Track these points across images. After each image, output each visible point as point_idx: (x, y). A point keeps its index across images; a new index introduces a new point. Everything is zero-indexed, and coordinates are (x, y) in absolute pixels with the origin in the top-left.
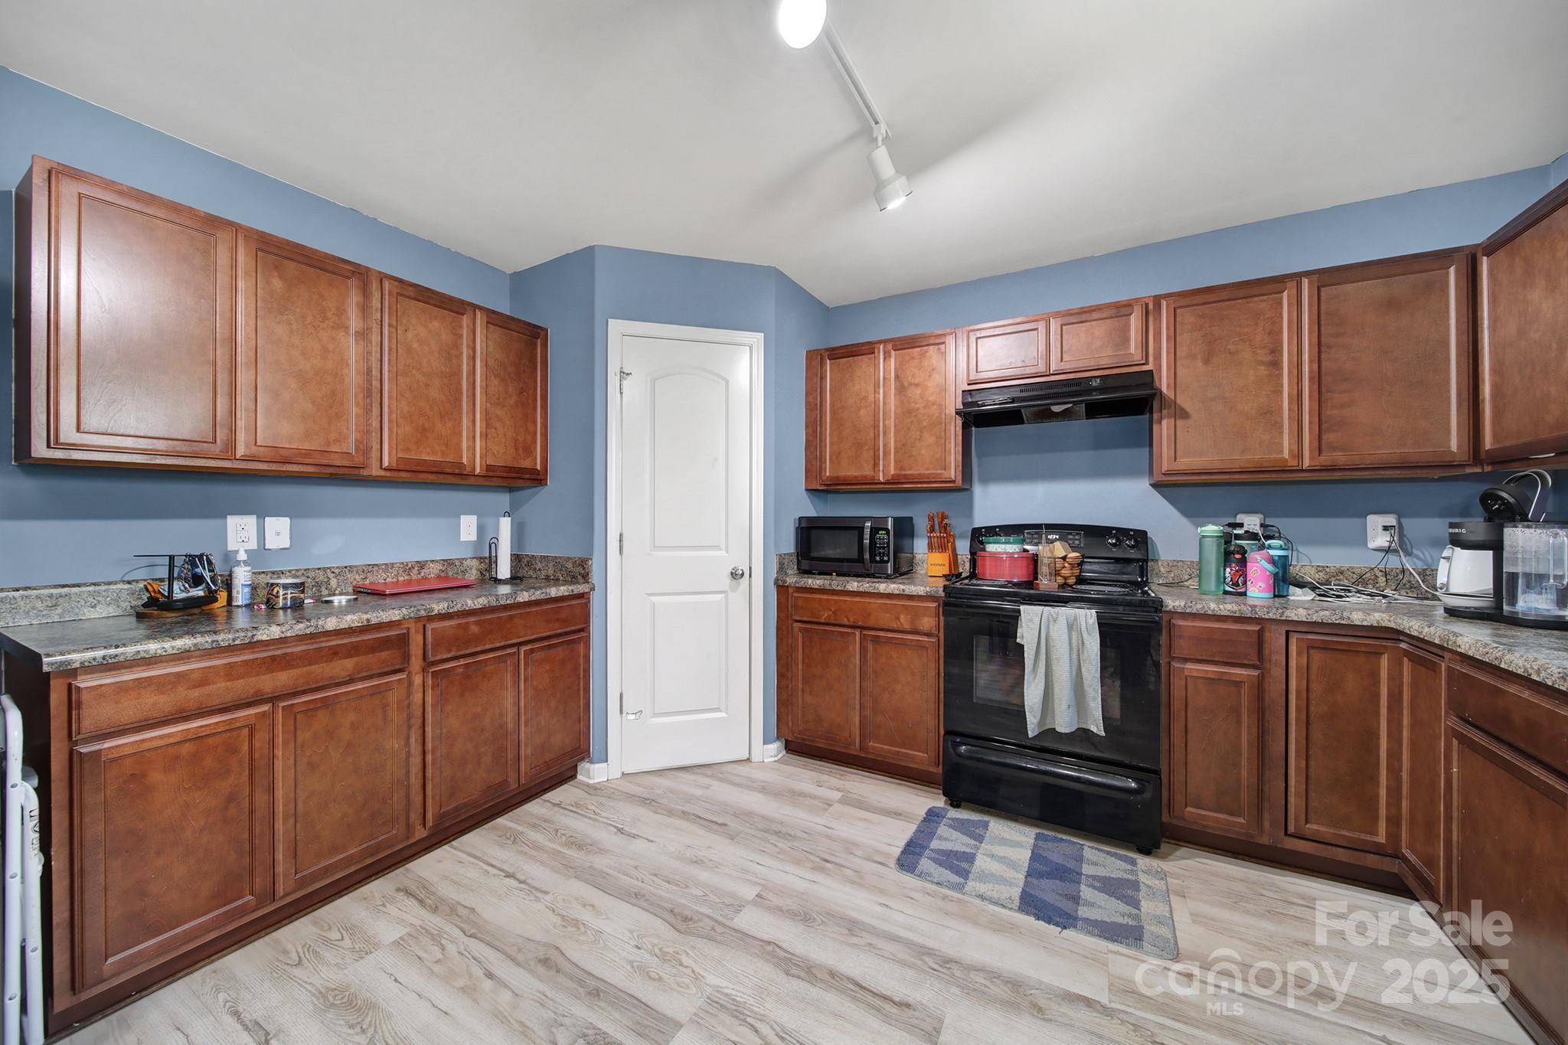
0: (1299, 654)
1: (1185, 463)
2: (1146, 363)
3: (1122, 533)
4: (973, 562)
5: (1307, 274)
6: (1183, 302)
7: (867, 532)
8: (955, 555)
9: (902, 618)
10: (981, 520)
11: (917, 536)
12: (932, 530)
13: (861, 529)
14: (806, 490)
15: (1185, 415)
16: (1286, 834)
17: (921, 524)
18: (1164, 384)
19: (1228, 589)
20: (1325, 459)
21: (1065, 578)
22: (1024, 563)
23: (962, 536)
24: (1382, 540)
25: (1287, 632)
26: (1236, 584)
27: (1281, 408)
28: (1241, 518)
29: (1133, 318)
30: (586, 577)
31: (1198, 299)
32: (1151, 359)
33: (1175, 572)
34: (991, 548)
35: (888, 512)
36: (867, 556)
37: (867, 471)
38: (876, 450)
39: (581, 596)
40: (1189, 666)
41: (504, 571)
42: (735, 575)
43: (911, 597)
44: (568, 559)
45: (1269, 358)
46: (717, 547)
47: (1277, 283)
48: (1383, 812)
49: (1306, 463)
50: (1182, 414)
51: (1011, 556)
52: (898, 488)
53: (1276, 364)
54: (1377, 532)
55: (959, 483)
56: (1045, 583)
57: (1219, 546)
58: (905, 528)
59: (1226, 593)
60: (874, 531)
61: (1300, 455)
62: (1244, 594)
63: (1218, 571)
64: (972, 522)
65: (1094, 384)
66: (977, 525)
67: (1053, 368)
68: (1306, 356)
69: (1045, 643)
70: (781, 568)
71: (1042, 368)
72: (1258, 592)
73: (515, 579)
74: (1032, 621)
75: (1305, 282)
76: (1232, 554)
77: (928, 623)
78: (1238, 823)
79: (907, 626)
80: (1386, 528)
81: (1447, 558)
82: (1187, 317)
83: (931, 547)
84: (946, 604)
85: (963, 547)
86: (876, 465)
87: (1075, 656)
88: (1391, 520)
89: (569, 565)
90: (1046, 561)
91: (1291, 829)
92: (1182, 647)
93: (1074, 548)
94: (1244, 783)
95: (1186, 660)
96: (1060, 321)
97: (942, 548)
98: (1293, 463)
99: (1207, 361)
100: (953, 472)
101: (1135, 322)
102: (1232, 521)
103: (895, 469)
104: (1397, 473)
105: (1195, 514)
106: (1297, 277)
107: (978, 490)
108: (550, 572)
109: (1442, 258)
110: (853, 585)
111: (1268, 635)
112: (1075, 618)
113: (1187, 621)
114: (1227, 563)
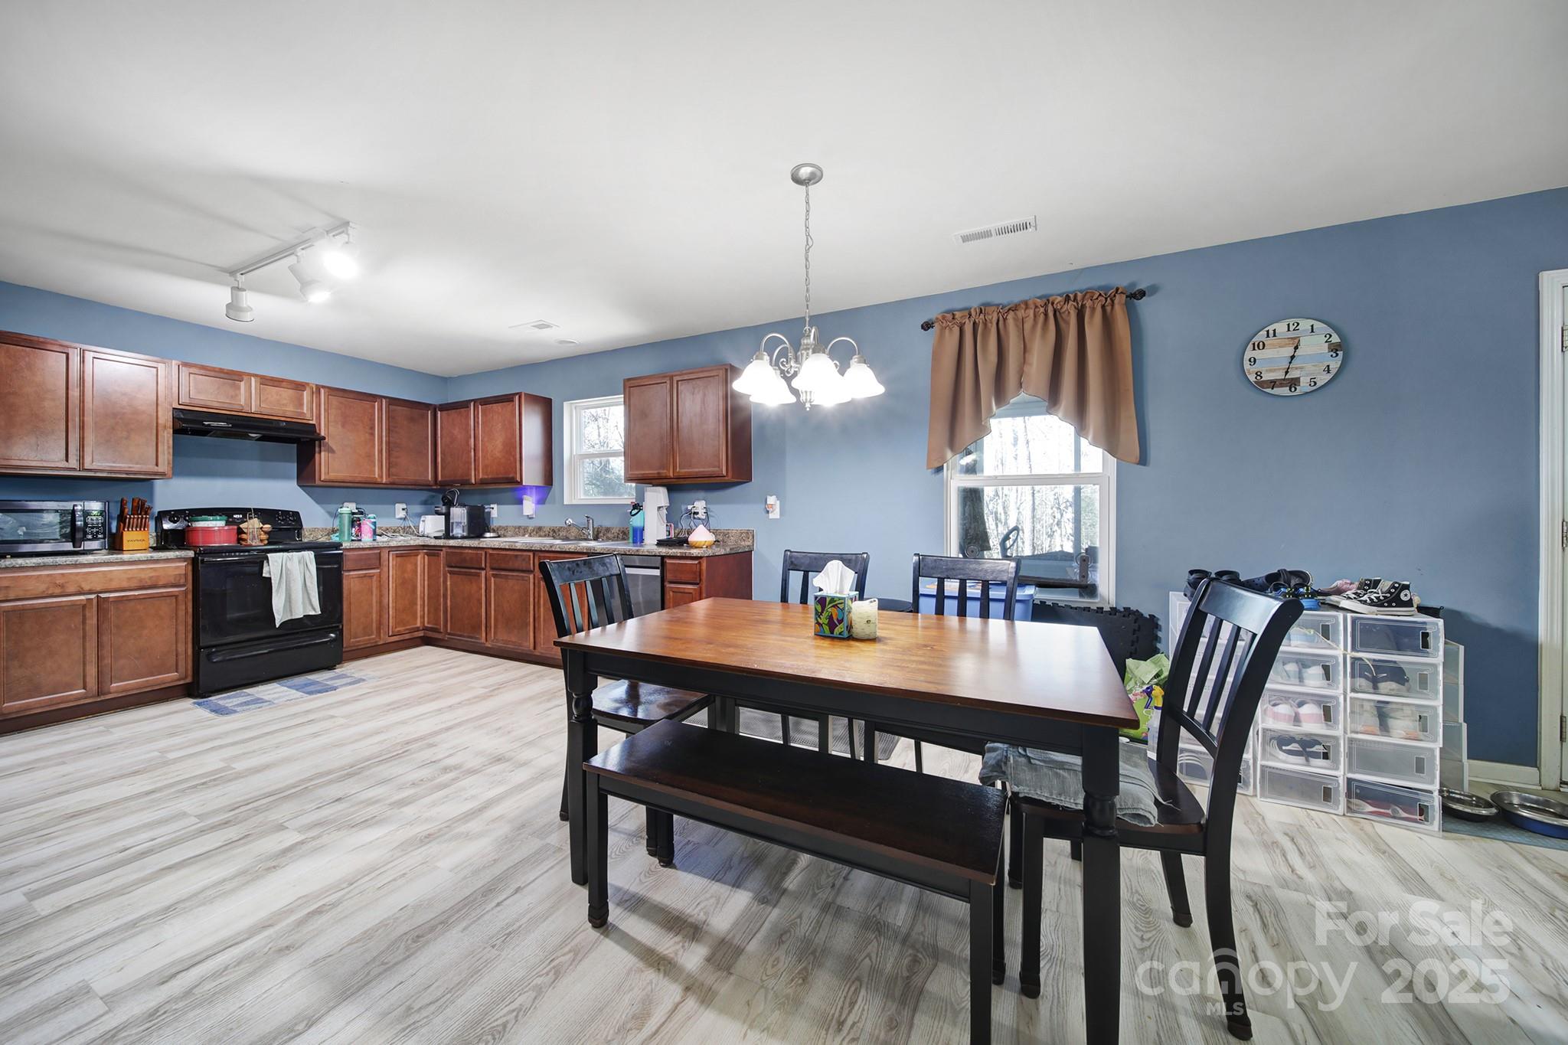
0: (393, 560)
1: (333, 475)
2: (312, 419)
3: (286, 513)
5: (386, 398)
6: (333, 393)
7: (79, 515)
13: (71, 513)
15: (332, 450)
16: (389, 636)
18: (322, 433)
19: (353, 538)
20: (389, 479)
22: (233, 533)
24: (402, 514)
25: (385, 552)
26: (358, 534)
27: (374, 455)
29: (305, 393)
31: (341, 394)
32: (315, 418)
33: (314, 534)
36: (79, 535)
40: (350, 573)
45: (370, 431)
47: (373, 397)
48: (419, 615)
49: (384, 481)
50: (330, 450)
53: (373, 434)
54: (400, 510)
55: (169, 476)
57: (349, 518)
59: (353, 540)
60: (86, 513)
61: (382, 477)
63: (349, 530)
65: (281, 425)
68: (384, 434)
69: (285, 573)
72: (366, 537)
74: (276, 562)
75: (384, 401)
80: (403, 509)
81: (424, 521)
82: (334, 401)
87: (302, 577)
88: (404, 506)
91: (391, 634)
92: (347, 565)
93: (265, 523)
94: (374, 620)
95: (351, 570)
96: (258, 381)
97: (142, 527)
98: (379, 480)
99: (343, 426)
100: (166, 468)
101: (306, 395)
104: (413, 487)
106: (381, 398)
110: (89, 559)
111: (382, 554)
112: (303, 556)
113: (356, 553)
114: (353, 526)
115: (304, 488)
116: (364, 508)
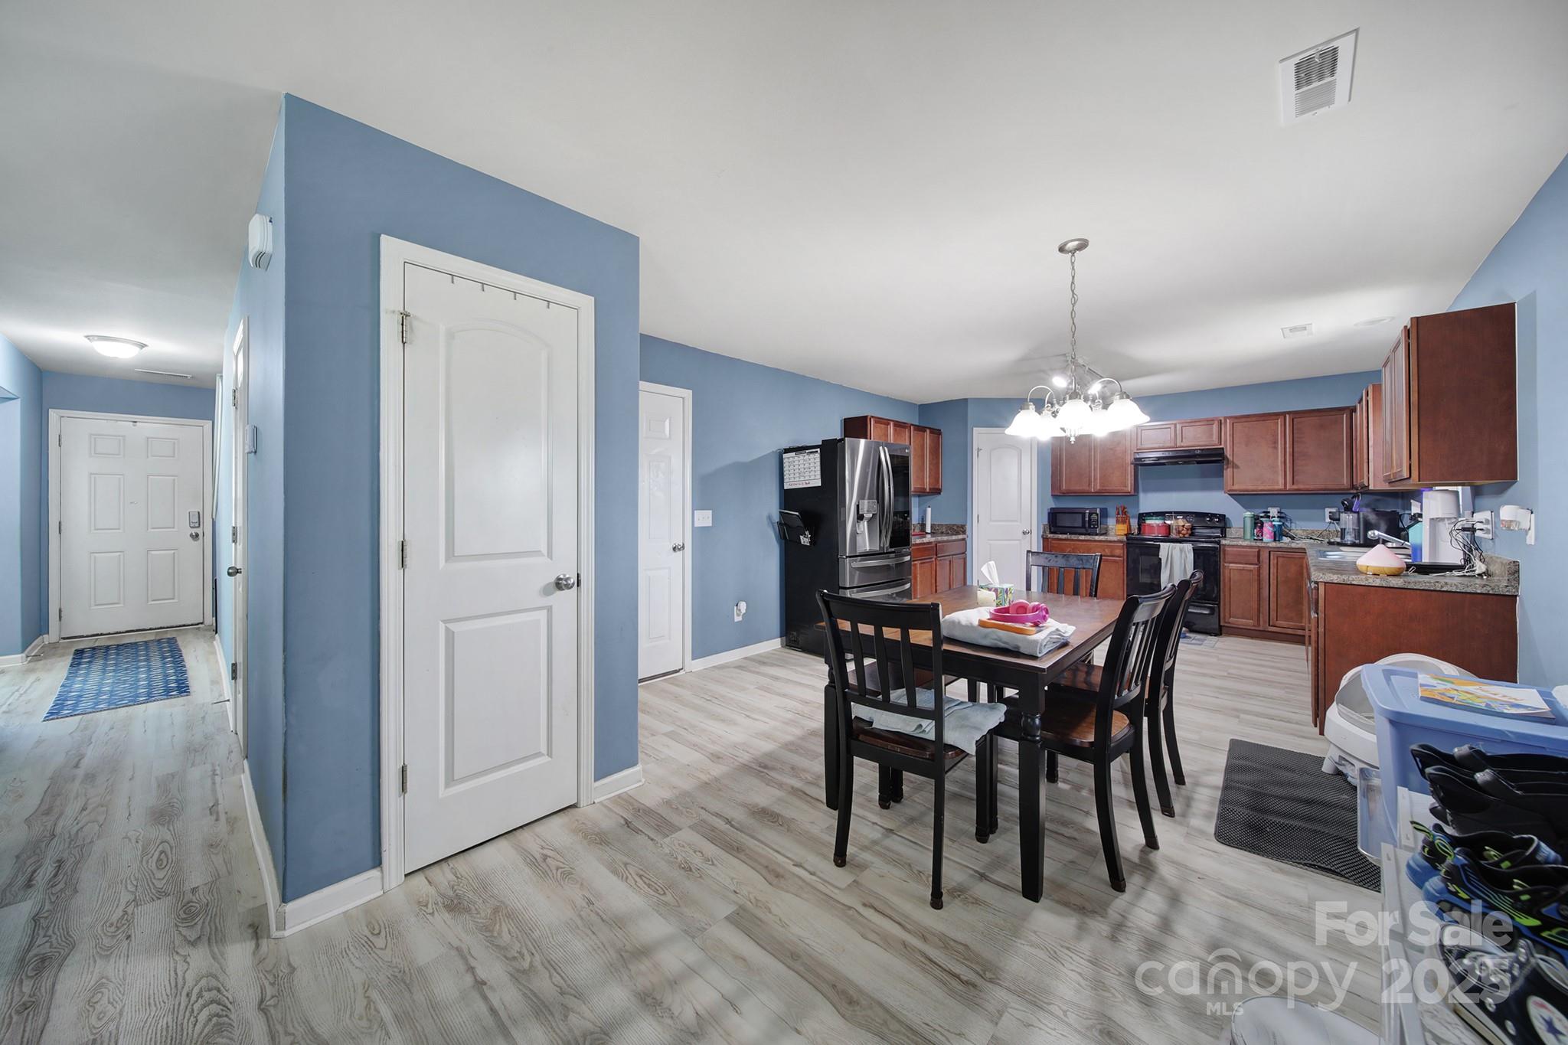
0: (1274, 559)
1: (1240, 486)
2: (1221, 444)
3: (1213, 515)
4: (1139, 529)
5: (1289, 413)
6: (1236, 421)
7: (1087, 515)
8: (1130, 526)
9: (1106, 550)
10: (1144, 508)
11: (1110, 517)
12: (1118, 514)
13: (1084, 514)
14: (1052, 495)
15: (1237, 467)
16: (1269, 625)
17: (1112, 511)
18: (1228, 453)
19: (1255, 537)
20: (1295, 487)
21: (1184, 535)
22: (1164, 528)
23: (1133, 517)
25: (1270, 552)
26: (1258, 536)
27: (1277, 465)
28: (1269, 509)
29: (1214, 426)
30: (964, 532)
31: (1243, 419)
32: (1223, 443)
34: (1148, 522)
35: (1097, 506)
36: (1087, 525)
37: (1086, 488)
38: (1090, 477)
39: (964, 539)
40: (1231, 565)
41: (928, 530)
42: (1024, 533)
43: (1110, 542)
44: (954, 525)
45: (1273, 445)
46: (1016, 521)
47: (1277, 415)
48: (1305, 614)
49: (1290, 488)
50: (1234, 466)
51: (1158, 525)
52: (1101, 495)
53: (1276, 448)
55: (1132, 493)
56: (1173, 535)
57: (1252, 520)
58: (1104, 514)
59: (1254, 539)
60: (1090, 514)
61: (1286, 484)
62: (1262, 540)
63: (1251, 530)
64: (1138, 511)
65: (1197, 452)
66: (1141, 512)
67: (1178, 445)
68: (1288, 445)
69: (1171, 556)
70: (1044, 532)
71: (1173, 445)
72: (1267, 538)
73: (933, 534)
74: (1165, 548)
75: (1288, 416)
76: (1257, 523)
77: (1118, 552)
78: (1249, 623)
79: (1109, 554)
82: (1238, 426)
83: (1117, 522)
84: (1127, 544)
85: (1134, 523)
86: (1090, 484)
87: (1183, 561)
89: (955, 528)
90: (1174, 527)
91: (1271, 624)
92: (1228, 558)
93: (1188, 522)
94: (1253, 607)
95: (1230, 563)
96: (1181, 425)
97: (1124, 522)
98: (1283, 487)
99: (1247, 445)
100: (1129, 488)
101: (1215, 427)
102: (1265, 510)
103: (1100, 486)
104: (1323, 492)
105: (1247, 507)
106: (1284, 414)
107: (1142, 495)
108: (944, 530)
109: (1341, 410)
110: (1082, 537)
111: (1261, 553)
112: (1183, 547)
113: (1235, 549)
114: (1255, 528)
115: (1234, 496)
116: (1287, 512)
